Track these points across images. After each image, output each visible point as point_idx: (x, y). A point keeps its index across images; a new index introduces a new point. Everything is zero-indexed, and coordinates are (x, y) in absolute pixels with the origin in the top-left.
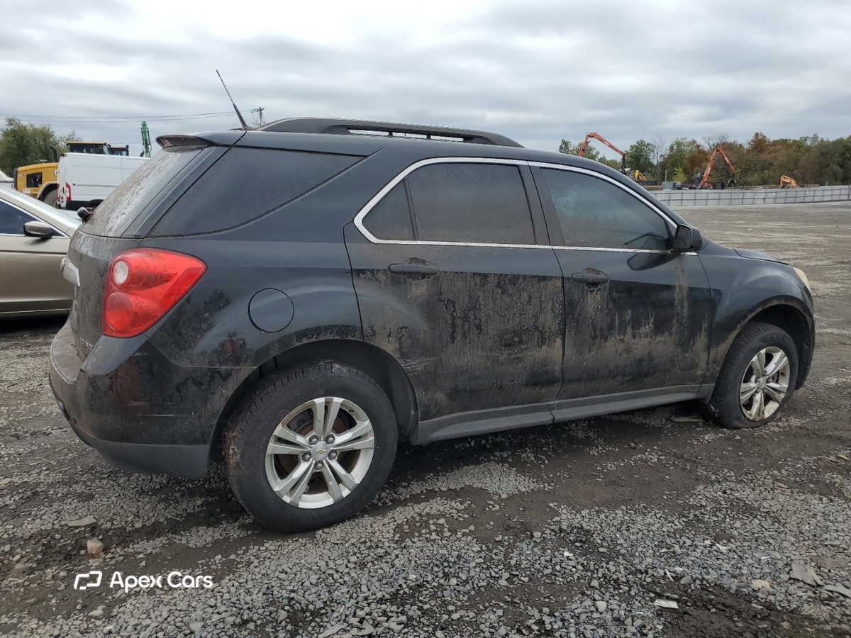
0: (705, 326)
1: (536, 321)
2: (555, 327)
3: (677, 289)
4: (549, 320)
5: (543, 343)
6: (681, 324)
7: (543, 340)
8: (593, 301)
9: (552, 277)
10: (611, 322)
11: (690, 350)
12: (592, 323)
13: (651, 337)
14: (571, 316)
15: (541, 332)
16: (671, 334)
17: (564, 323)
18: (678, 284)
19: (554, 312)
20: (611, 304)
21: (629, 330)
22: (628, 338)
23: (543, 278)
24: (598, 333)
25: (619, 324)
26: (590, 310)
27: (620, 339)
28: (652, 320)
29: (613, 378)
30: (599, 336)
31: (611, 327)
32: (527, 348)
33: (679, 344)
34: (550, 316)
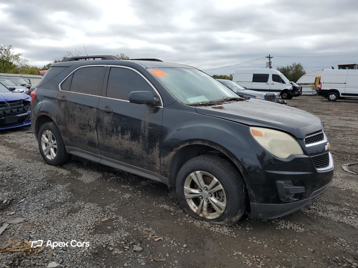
0: (157, 144)
1: (88, 122)
2: (94, 126)
3: (143, 122)
4: (93, 123)
5: (91, 131)
6: (144, 140)
7: (91, 130)
8: (107, 119)
9: (94, 107)
10: (113, 129)
11: (150, 154)
12: (106, 128)
13: (130, 141)
14: (99, 123)
15: (90, 127)
16: (139, 142)
17: (97, 126)
18: (143, 120)
19: (94, 120)
20: (113, 122)
21: (120, 135)
22: (120, 138)
23: (91, 107)
24: (108, 132)
25: (116, 131)
26: (105, 122)
27: (117, 138)
28: (129, 133)
29: (117, 153)
30: (109, 134)
31: (113, 131)
32: (87, 132)
33: (144, 149)
34: (93, 121)
